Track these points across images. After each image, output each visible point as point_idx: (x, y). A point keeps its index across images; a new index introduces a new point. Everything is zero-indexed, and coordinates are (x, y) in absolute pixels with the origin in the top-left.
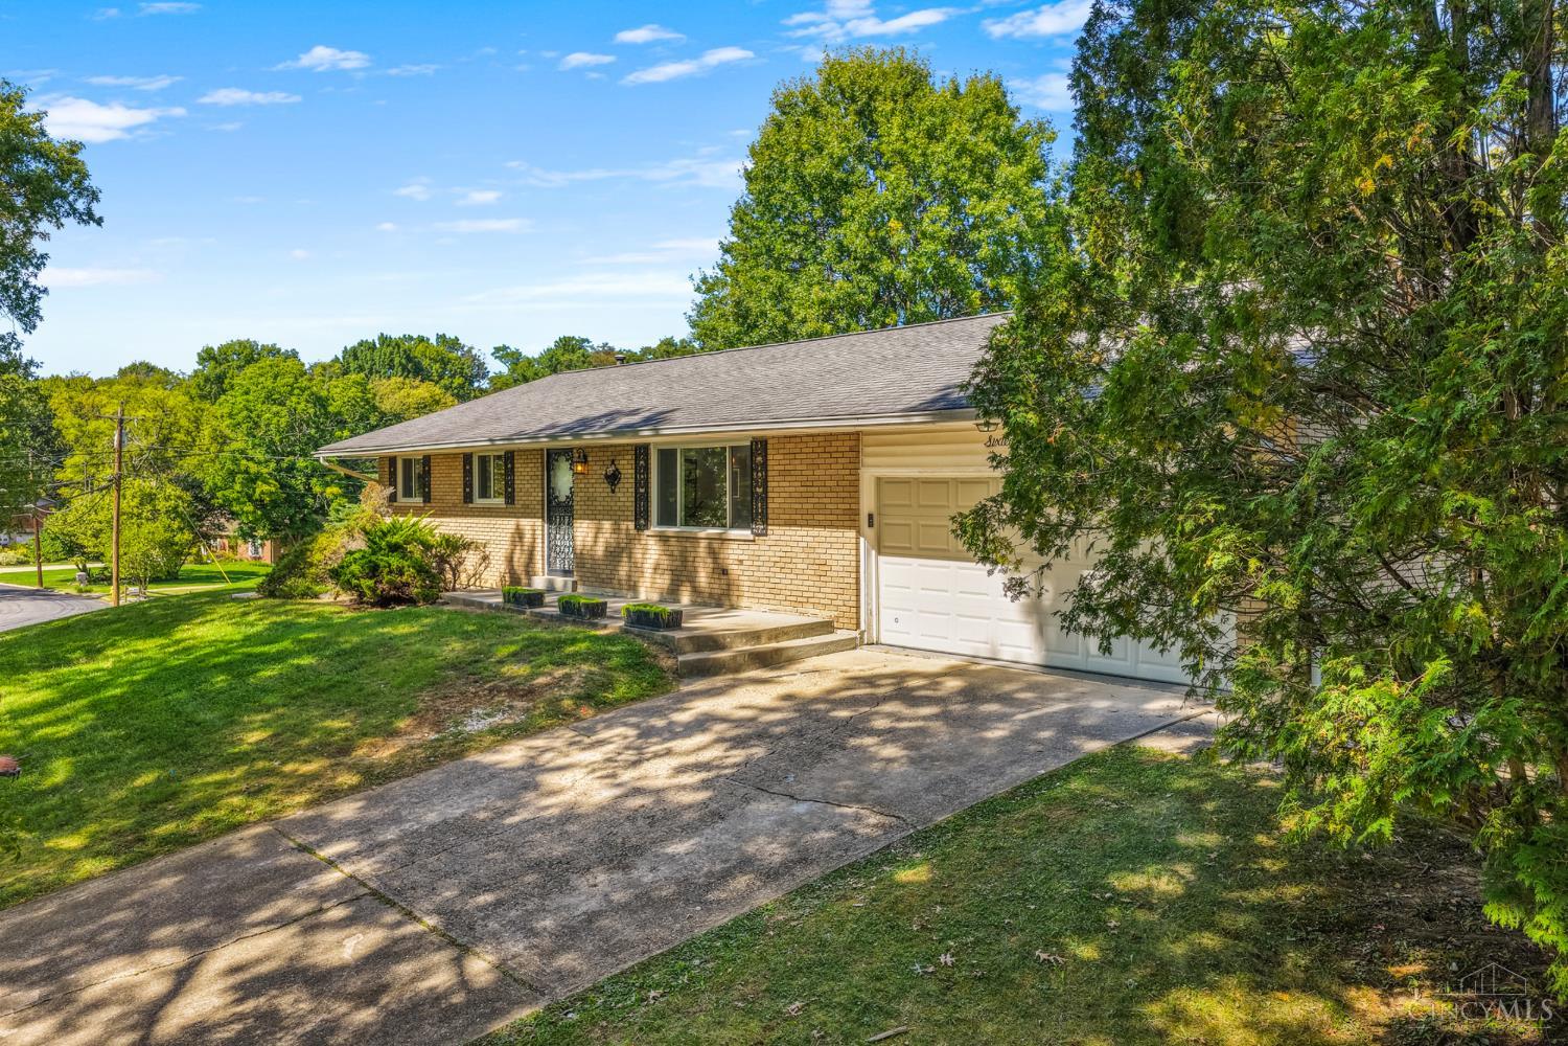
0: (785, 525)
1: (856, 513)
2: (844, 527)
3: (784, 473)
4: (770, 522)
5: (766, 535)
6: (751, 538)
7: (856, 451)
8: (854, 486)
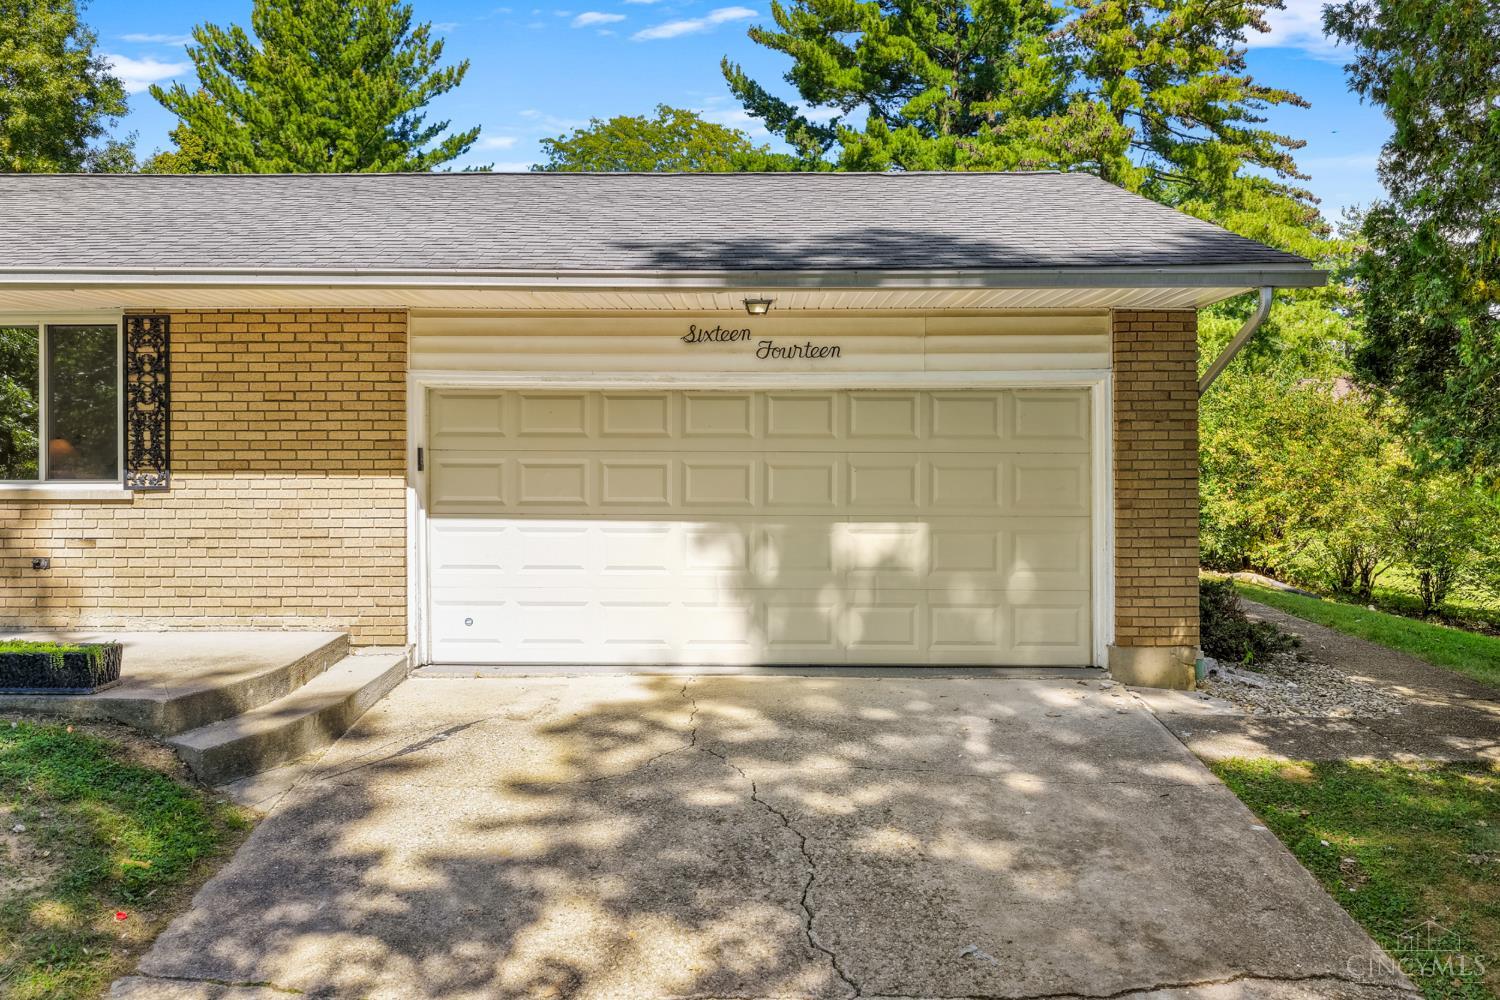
0: (220, 470)
1: (401, 445)
2: (374, 470)
3: (216, 379)
4: (174, 465)
5: (167, 489)
6: (128, 495)
7: (399, 339)
8: (397, 399)
